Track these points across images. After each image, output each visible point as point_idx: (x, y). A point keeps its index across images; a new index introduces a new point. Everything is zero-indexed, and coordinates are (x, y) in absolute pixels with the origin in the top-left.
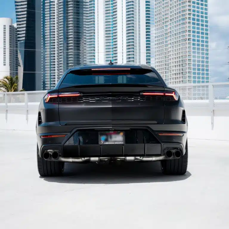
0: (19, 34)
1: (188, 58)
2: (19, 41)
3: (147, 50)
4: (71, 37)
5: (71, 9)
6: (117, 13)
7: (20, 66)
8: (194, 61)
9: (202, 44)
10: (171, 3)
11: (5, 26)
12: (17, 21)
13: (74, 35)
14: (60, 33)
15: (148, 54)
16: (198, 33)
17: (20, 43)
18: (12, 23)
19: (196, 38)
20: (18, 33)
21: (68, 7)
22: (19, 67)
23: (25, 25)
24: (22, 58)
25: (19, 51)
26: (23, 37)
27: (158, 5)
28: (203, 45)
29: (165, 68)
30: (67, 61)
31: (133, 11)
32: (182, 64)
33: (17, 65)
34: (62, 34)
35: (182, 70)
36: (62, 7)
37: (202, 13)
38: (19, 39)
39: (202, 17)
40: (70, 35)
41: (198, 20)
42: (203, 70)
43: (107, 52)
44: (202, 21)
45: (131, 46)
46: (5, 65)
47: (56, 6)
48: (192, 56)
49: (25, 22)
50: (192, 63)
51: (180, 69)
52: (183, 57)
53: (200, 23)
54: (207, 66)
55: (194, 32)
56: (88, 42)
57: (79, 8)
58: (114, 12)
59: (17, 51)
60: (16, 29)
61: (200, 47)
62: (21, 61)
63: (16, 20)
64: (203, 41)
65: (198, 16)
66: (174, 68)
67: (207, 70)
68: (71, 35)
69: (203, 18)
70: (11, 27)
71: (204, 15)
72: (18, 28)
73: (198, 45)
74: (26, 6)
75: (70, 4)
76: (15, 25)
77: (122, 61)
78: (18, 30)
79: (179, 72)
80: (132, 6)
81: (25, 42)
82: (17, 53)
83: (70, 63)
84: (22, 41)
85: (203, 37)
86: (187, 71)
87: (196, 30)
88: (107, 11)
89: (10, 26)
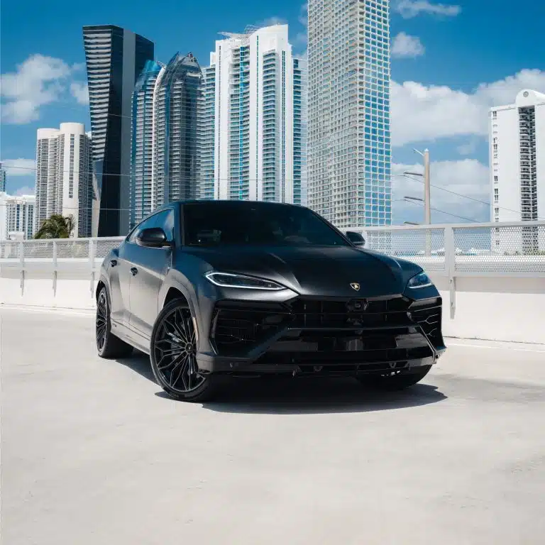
0: (94, 149)
1: (358, 190)
2: (94, 159)
3: (295, 177)
4: (177, 155)
5: (177, 112)
6: (250, 118)
7: (95, 199)
8: (368, 195)
9: (380, 169)
10: (333, 104)
11: (72, 135)
12: (93, 129)
13: (182, 152)
14: (160, 148)
15: (297, 184)
16: (374, 151)
17: (96, 162)
18: (85, 130)
19: (371, 160)
20: (94, 146)
21: (172, 108)
22: (93, 200)
23: (104, 140)
24: (98, 186)
25: (94, 176)
26: (101, 153)
27: (313, 101)
28: (381, 171)
29: (323, 205)
30: (170, 191)
31: (274, 106)
32: (349, 193)
33: (91, 196)
34: (163, 141)
35: (349, 208)
36: (164, 107)
37: (381, 120)
38: (94, 157)
39: (381, 126)
40: (175, 151)
41: (374, 131)
42: (382, 209)
43: (233, 180)
44: (381, 132)
45: (270, 170)
46: (71, 197)
47: (154, 106)
48: (364, 187)
49: (104, 135)
50: (365, 191)
51: (345, 207)
52: (351, 188)
53: (378, 135)
54: (389, 203)
55: (368, 149)
56: (203, 158)
57: (190, 110)
58: (244, 117)
59: (91, 175)
60: (91, 141)
61: (378, 167)
62: (97, 191)
63: (90, 127)
64: (381, 164)
65: (374, 125)
66: (337, 205)
67: (389, 209)
68: (177, 151)
69: (382, 128)
70: (83, 138)
71: (384, 124)
72: (93, 139)
73: (374, 170)
74: (107, 105)
75: (176, 104)
76: (89, 135)
77: (255, 193)
78: (93, 141)
79: (344, 211)
80: (273, 108)
81: (104, 161)
82: (91, 179)
83: (175, 195)
84: (99, 160)
85: (381, 158)
86: (357, 209)
87: (371, 147)
88: (234, 116)
89: (82, 136)
